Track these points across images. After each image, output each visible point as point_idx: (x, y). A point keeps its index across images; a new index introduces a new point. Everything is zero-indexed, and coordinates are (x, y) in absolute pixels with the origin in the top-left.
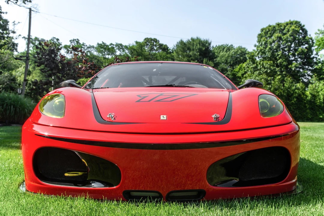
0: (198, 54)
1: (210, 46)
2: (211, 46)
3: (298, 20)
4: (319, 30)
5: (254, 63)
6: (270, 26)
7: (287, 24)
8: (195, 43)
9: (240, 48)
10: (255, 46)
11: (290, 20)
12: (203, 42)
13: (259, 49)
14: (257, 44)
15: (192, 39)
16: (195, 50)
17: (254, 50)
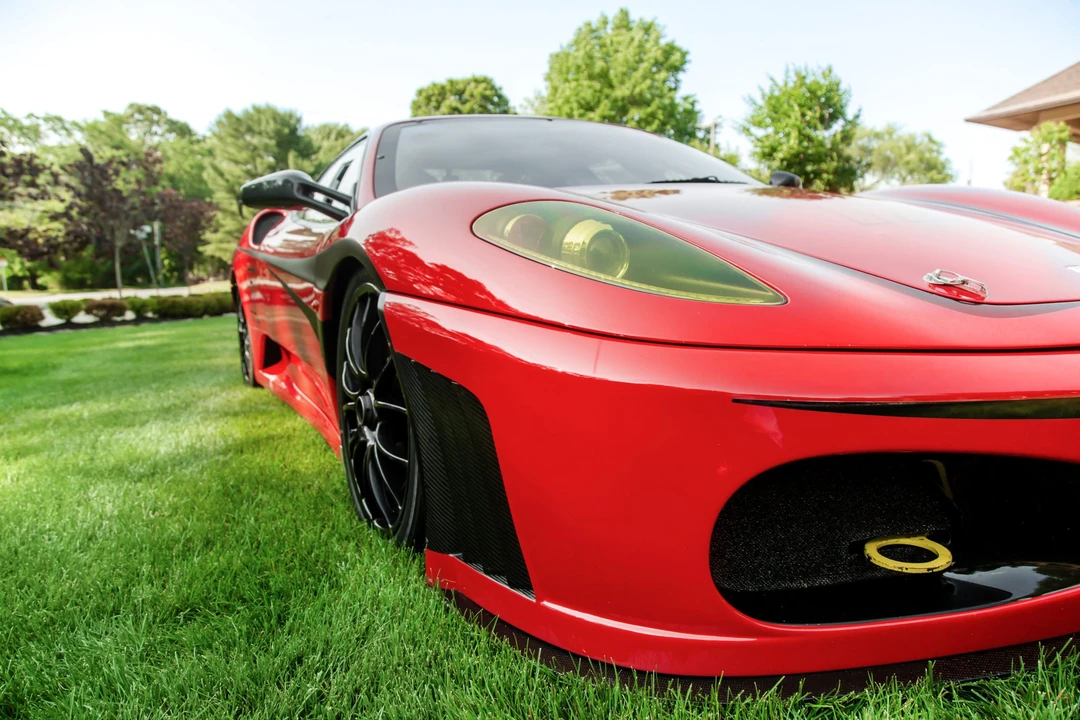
0: (274, 142)
1: (300, 126)
2: (304, 125)
3: (489, 76)
6: (434, 85)
7: (468, 83)
8: (263, 118)
11: (471, 75)
12: (282, 116)
15: (254, 107)
16: (264, 134)
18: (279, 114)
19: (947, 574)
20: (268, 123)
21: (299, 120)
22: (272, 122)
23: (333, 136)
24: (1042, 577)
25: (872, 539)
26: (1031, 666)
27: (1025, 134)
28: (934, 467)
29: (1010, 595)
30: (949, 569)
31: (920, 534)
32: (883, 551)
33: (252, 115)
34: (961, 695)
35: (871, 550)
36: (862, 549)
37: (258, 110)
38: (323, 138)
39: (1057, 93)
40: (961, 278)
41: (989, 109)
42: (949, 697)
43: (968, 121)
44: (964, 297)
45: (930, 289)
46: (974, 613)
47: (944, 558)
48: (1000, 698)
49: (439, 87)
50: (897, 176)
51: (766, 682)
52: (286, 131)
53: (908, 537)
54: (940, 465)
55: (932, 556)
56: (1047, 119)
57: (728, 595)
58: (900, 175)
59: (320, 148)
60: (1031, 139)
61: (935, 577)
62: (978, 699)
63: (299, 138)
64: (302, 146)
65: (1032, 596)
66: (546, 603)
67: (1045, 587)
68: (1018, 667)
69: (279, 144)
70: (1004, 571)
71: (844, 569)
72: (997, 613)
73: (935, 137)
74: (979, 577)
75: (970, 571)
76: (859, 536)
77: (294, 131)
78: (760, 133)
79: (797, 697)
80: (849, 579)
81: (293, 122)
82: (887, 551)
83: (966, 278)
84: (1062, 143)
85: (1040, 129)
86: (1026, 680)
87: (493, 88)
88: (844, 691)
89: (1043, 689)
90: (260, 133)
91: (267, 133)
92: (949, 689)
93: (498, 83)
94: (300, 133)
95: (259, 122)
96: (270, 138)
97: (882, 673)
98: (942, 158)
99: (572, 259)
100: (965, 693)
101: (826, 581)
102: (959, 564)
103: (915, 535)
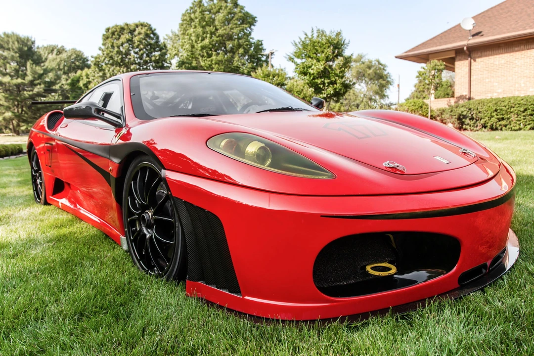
0: (18, 55)
1: (34, 46)
2: (36, 45)
3: (149, 23)
4: (167, 35)
5: (100, 71)
6: (117, 26)
7: (137, 26)
8: (10, 40)
9: (74, 51)
10: (100, 49)
11: (139, 22)
12: (23, 39)
13: (105, 53)
14: (103, 47)
15: (5, 34)
16: (11, 50)
17: (99, 55)
18: (20, 38)
19: (395, 276)
20: (13, 43)
21: (33, 43)
22: (16, 43)
23: (55, 52)
24: (428, 274)
25: (368, 264)
26: (424, 306)
27: (423, 65)
28: (389, 236)
29: (417, 282)
30: (396, 274)
31: (385, 261)
32: (372, 268)
33: (3, 38)
34: (401, 319)
35: (368, 268)
36: (365, 268)
37: (8, 36)
38: (49, 53)
39: (437, 46)
40: (397, 164)
41: (406, 52)
42: (397, 319)
43: (396, 57)
44: (398, 172)
45: (385, 169)
46: (405, 289)
47: (394, 270)
48: (413, 318)
49: (119, 27)
50: (364, 81)
51: (335, 319)
52: (26, 49)
53: (381, 263)
54: (391, 236)
55: (389, 269)
56: (433, 58)
57: (319, 288)
58: (366, 81)
59: (46, 59)
60: (426, 68)
61: (391, 276)
62: (407, 319)
63: (34, 53)
64: (35, 57)
65: (424, 282)
66: (246, 297)
67: (430, 278)
68: (419, 307)
69: (20, 57)
70: (415, 273)
71: (359, 276)
72: (413, 289)
73: (382, 62)
74: (406, 276)
75: (403, 274)
76: (364, 263)
77: (30, 48)
78: (299, 61)
79: (345, 323)
80: (361, 280)
81: (29, 43)
82: (373, 269)
83: (398, 165)
84: (440, 71)
85: (430, 63)
86: (422, 311)
87: (151, 29)
88: (361, 320)
89: (427, 313)
90: (9, 49)
91: (13, 50)
92: (397, 316)
93: (153, 27)
94: (35, 49)
95: (8, 43)
96: (16, 52)
97: (374, 313)
98: (385, 73)
99: (250, 158)
100: (403, 318)
101: (352, 281)
102: (400, 272)
103: (383, 262)
